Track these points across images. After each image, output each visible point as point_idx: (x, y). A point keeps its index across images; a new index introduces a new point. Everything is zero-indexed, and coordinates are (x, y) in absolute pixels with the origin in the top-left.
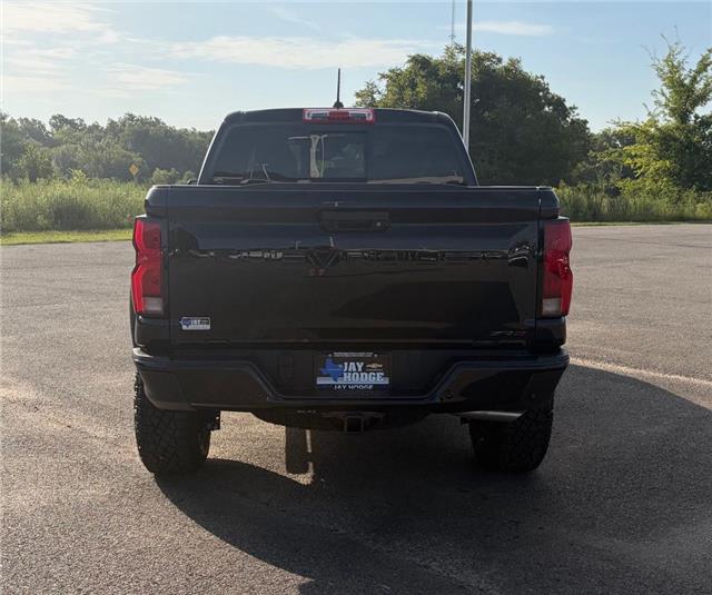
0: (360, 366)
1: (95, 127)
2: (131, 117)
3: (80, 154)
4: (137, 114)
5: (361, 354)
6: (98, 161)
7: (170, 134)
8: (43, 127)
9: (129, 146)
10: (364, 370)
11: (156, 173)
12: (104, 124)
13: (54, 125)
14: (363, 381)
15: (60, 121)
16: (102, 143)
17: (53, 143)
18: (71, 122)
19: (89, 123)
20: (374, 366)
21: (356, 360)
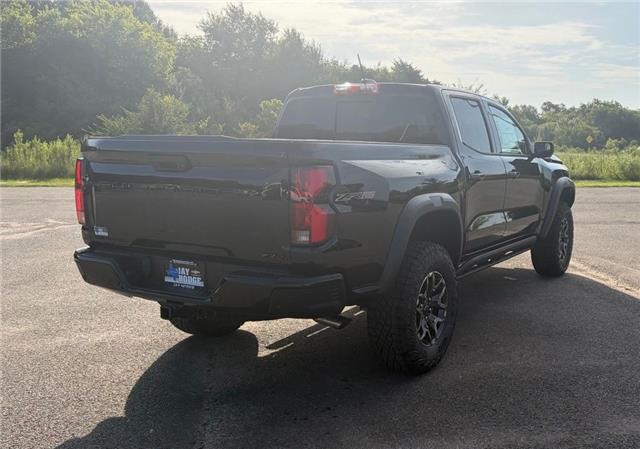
0: (188, 270)
1: (573, 109)
2: (597, 102)
3: (558, 129)
4: (602, 100)
5: (188, 263)
6: (569, 133)
7: (623, 113)
8: (535, 111)
9: (593, 122)
10: (190, 274)
11: (608, 143)
12: (578, 106)
13: (545, 109)
14: (185, 282)
15: (548, 106)
16: (573, 121)
17: (541, 121)
18: (556, 107)
19: (568, 107)
20: (196, 272)
21: (185, 266)
